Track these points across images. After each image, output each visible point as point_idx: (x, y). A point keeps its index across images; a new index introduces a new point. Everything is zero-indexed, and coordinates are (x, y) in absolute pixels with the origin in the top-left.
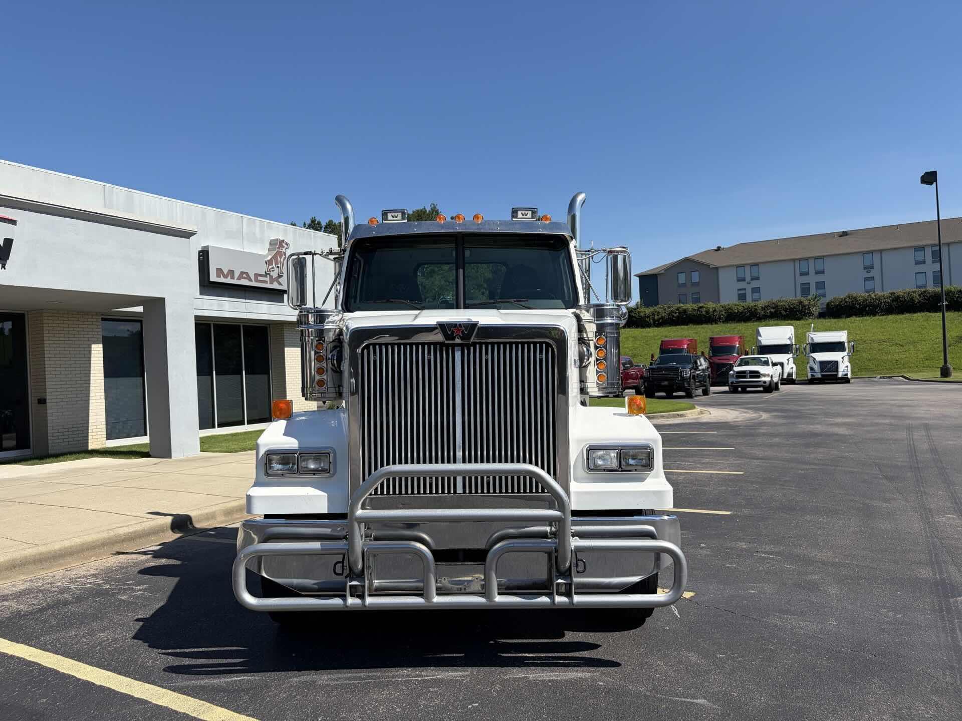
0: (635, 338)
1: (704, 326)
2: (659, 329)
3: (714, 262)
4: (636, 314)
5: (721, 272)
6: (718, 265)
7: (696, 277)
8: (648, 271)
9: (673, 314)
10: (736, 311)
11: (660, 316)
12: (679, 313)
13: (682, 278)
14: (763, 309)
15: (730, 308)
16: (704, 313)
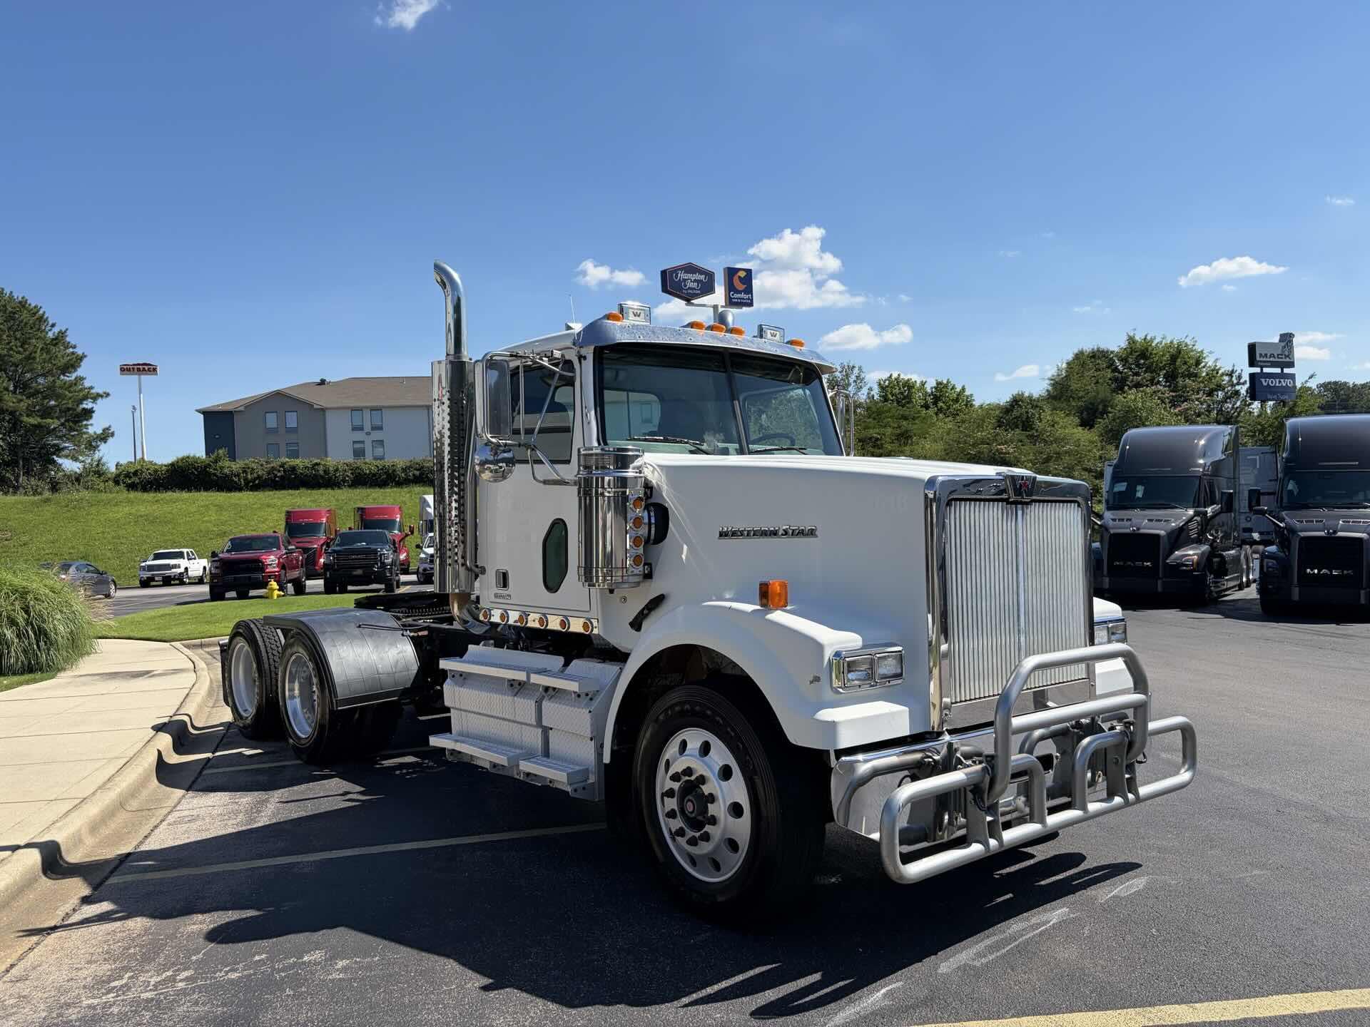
0: (220, 508)
1: (322, 491)
2: (256, 493)
3: (319, 399)
4: (216, 470)
5: (328, 414)
6: (325, 405)
7: (292, 420)
8: (218, 406)
9: (276, 472)
10: (368, 472)
11: (255, 475)
12: (284, 471)
13: (272, 420)
14: (404, 470)
15: (358, 468)
16: (321, 473)
